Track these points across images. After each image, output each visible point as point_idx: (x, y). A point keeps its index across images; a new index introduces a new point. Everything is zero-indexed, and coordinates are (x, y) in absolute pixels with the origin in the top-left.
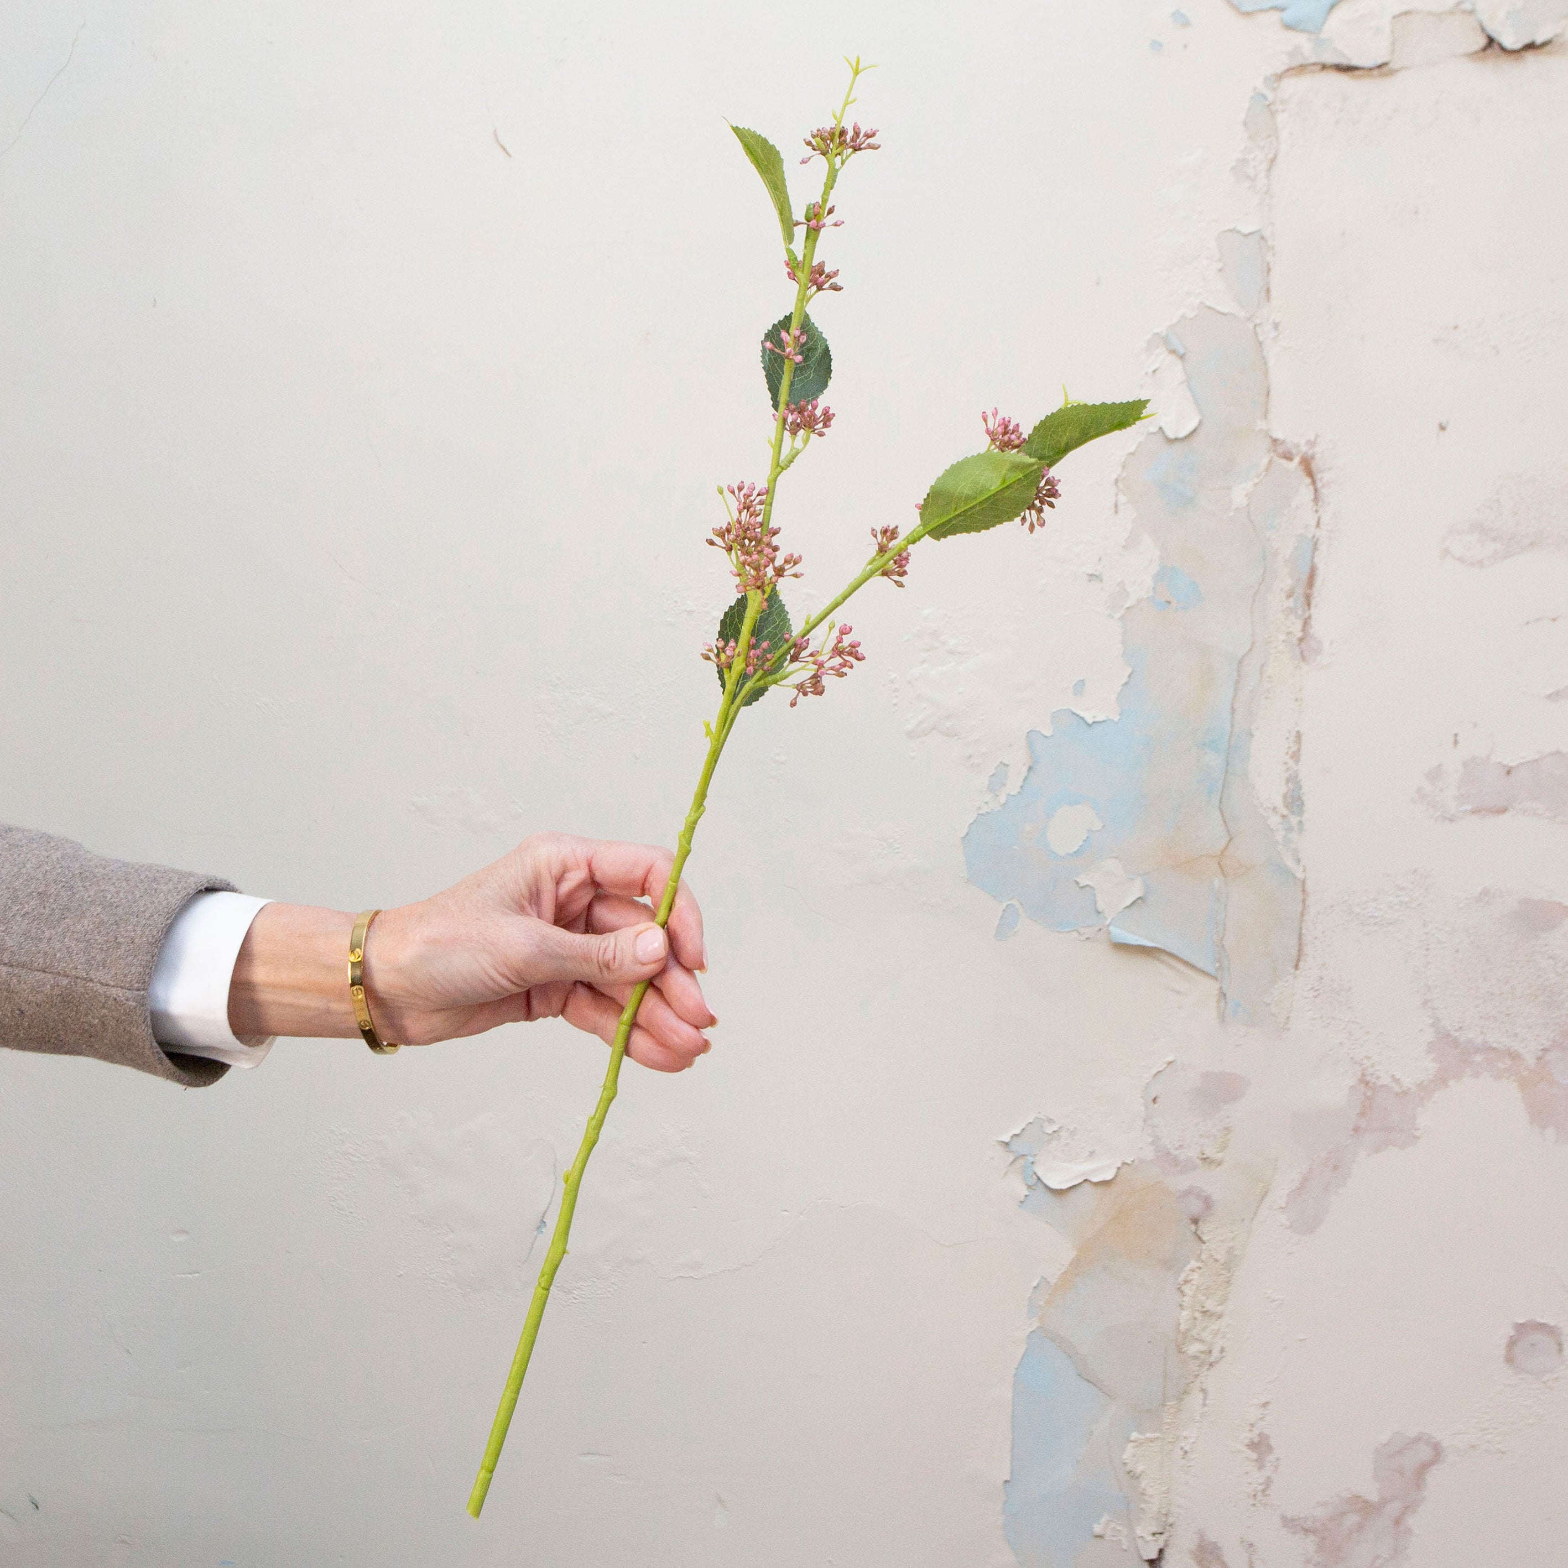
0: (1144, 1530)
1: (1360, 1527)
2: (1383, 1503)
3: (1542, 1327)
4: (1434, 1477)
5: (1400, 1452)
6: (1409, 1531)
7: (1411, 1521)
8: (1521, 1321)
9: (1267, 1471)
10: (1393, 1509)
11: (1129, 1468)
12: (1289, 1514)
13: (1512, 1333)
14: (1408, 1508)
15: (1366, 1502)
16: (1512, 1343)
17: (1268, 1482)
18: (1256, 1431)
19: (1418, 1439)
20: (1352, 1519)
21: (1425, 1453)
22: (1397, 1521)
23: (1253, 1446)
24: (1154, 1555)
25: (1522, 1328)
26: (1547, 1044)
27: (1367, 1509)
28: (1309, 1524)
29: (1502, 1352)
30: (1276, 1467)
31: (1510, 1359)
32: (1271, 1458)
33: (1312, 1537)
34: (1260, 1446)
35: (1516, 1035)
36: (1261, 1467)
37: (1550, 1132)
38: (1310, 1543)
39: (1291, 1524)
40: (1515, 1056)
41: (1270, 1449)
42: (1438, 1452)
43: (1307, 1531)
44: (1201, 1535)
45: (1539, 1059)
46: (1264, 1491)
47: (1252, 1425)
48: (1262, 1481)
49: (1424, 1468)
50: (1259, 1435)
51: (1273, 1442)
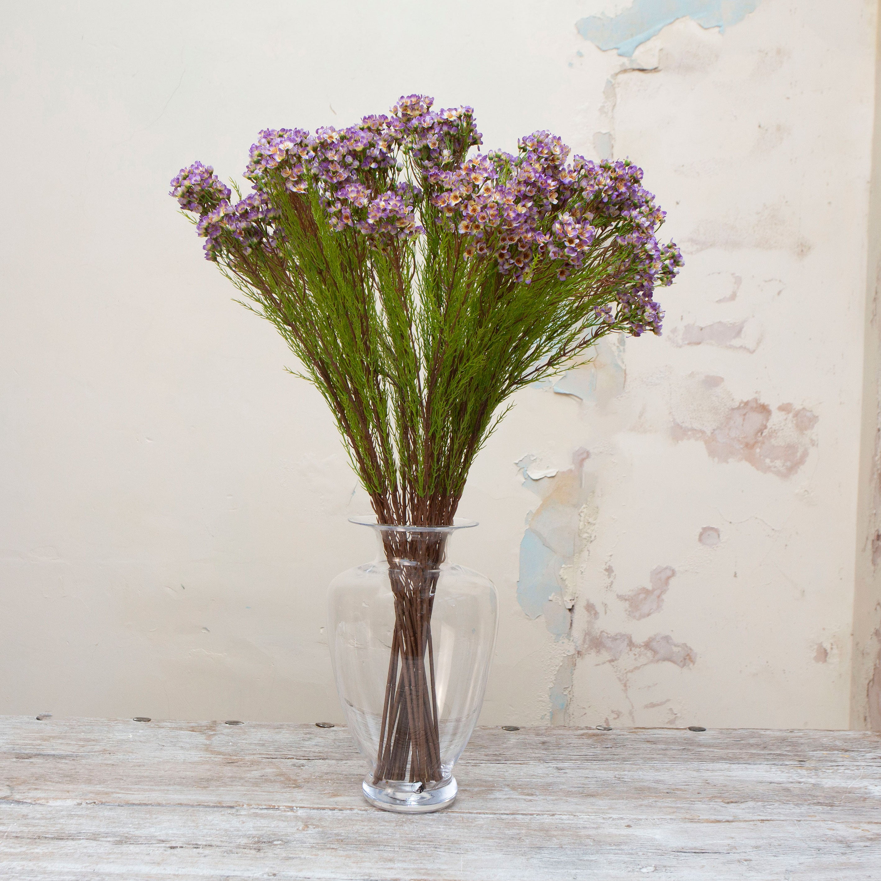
0: (567, 598)
1: (645, 599)
2: (654, 590)
3: (712, 529)
4: (672, 581)
5: (660, 572)
6: (663, 600)
7: (664, 597)
8: (705, 526)
9: (611, 579)
10: (657, 592)
11: (562, 577)
12: (620, 594)
13: (701, 531)
14: (663, 592)
15: (647, 590)
16: (701, 535)
17: (612, 583)
18: (608, 565)
19: (666, 568)
20: (642, 596)
21: (669, 573)
22: (659, 597)
23: (606, 570)
24: (570, 607)
25: (705, 529)
26: (715, 428)
27: (647, 592)
28: (626, 597)
29: (697, 537)
30: (615, 578)
31: (700, 540)
32: (613, 574)
33: (627, 602)
34: (609, 570)
35: (703, 424)
36: (609, 578)
37: (716, 459)
38: (627, 604)
39: (621, 598)
40: (703, 432)
41: (613, 571)
42: (674, 573)
43: (626, 600)
44: (588, 601)
45: (712, 433)
46: (610, 586)
47: (606, 563)
48: (610, 582)
49: (668, 578)
50: (609, 566)
51: (614, 569)
